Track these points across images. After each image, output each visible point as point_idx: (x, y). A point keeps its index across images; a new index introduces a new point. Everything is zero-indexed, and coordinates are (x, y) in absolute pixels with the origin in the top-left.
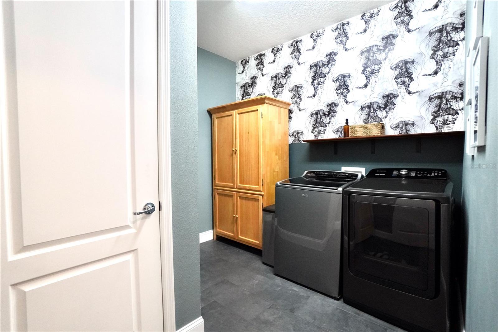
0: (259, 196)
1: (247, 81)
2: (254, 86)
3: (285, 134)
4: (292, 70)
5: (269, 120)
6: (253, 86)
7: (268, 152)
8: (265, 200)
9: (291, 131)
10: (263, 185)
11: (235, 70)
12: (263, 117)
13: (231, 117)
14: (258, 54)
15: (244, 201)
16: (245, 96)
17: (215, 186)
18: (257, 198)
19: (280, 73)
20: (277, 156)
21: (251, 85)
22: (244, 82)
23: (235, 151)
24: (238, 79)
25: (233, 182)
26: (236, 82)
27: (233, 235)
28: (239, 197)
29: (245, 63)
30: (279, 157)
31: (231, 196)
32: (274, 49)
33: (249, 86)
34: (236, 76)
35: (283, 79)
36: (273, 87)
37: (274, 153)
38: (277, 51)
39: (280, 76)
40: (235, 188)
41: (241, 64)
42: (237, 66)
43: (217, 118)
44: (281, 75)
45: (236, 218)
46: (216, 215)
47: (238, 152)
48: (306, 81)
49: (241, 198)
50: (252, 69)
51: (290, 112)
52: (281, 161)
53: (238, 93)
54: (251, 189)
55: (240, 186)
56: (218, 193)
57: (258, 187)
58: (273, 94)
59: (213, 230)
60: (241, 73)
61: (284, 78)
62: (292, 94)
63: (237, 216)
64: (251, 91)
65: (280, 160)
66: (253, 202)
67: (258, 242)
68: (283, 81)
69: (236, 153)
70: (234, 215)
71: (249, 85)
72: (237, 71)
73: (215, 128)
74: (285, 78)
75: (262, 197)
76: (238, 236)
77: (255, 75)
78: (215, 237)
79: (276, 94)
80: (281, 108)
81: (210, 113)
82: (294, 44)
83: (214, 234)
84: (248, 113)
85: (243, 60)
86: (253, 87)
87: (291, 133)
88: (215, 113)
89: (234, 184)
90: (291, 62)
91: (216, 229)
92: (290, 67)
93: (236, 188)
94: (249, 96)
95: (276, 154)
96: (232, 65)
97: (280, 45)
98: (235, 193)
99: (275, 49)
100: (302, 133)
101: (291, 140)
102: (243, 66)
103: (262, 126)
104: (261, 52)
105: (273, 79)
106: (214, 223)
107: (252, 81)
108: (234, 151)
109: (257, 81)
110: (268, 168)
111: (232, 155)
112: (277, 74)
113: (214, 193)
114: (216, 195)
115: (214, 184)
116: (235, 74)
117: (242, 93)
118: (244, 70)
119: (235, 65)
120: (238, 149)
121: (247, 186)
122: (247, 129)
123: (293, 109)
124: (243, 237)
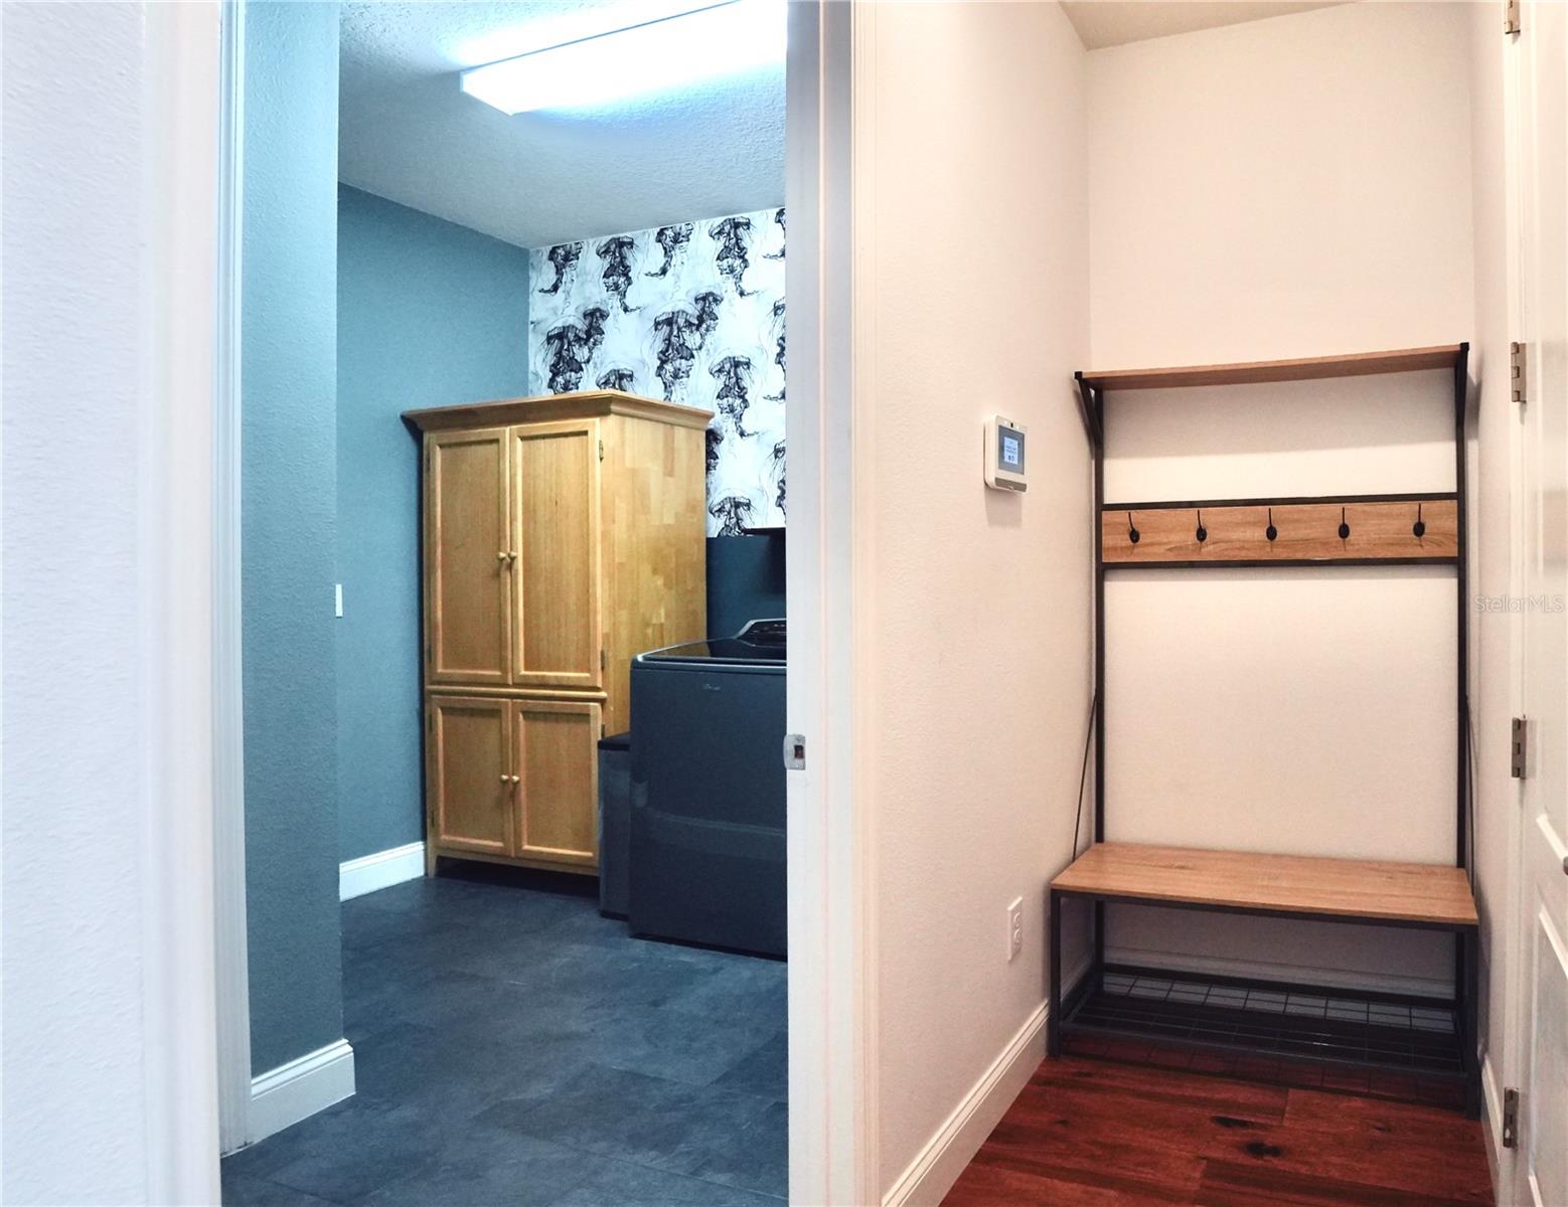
0: (592, 704)
1: (572, 323)
2: (596, 341)
3: (692, 507)
4: (719, 310)
5: (628, 464)
6: (592, 340)
7: (621, 564)
8: (611, 715)
9: (716, 499)
10: (603, 668)
11: (528, 279)
12: (604, 455)
13: (494, 446)
14: (609, 237)
15: (541, 727)
16: (563, 373)
17: (433, 683)
18: (585, 712)
19: (683, 312)
20: (656, 577)
21: (585, 337)
22: (559, 324)
23: (508, 560)
24: (535, 308)
25: (501, 664)
26: (531, 319)
27: (499, 844)
28: (524, 713)
29: (563, 258)
30: (665, 579)
31: (495, 713)
32: (666, 232)
33: (578, 339)
34: (530, 300)
35: (692, 332)
36: (661, 355)
37: (646, 570)
38: (676, 240)
39: (681, 322)
40: (507, 686)
41: (551, 258)
42: (535, 263)
43: (441, 446)
44: (686, 321)
45: (511, 787)
46: (435, 785)
47: (519, 565)
48: (762, 350)
49: (529, 715)
50: (588, 283)
51: (712, 437)
52: (673, 592)
53: (536, 357)
54: (565, 683)
55: (525, 676)
56: (442, 709)
57: (587, 675)
58: (660, 375)
59: (425, 844)
60: (548, 291)
61: (694, 328)
62: (719, 383)
63: (516, 778)
64: (586, 358)
65: (670, 588)
66: (572, 725)
67: (590, 854)
68: (692, 339)
69: (510, 567)
70: (505, 777)
71: (576, 335)
72: (532, 283)
73: (435, 480)
74: (697, 329)
75: (602, 706)
76: (518, 847)
77: (599, 305)
78: (433, 863)
79: (671, 379)
80: (676, 427)
81: (416, 425)
82: (727, 231)
83: (429, 856)
84: (554, 440)
85: (558, 247)
86: (591, 344)
87: (715, 502)
88: (434, 428)
89: (504, 670)
90: (719, 285)
91: (437, 834)
92: (715, 300)
93: (510, 682)
94: (576, 372)
95: (655, 571)
96: (512, 259)
97: (683, 225)
98: (508, 700)
99: (669, 233)
100: (748, 505)
101: (716, 526)
102: (556, 266)
103: (602, 484)
104: (622, 232)
105: (660, 327)
106: (429, 814)
107: (587, 322)
108: (504, 562)
109: (607, 325)
110: (624, 615)
111: (497, 575)
112: (673, 313)
113: (427, 707)
114: (436, 713)
115: (430, 677)
116: (526, 292)
117: (551, 359)
118: (559, 280)
119: (528, 260)
120: (519, 554)
121: (550, 677)
122: (551, 490)
123: (723, 431)
124: (538, 845)
